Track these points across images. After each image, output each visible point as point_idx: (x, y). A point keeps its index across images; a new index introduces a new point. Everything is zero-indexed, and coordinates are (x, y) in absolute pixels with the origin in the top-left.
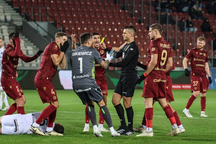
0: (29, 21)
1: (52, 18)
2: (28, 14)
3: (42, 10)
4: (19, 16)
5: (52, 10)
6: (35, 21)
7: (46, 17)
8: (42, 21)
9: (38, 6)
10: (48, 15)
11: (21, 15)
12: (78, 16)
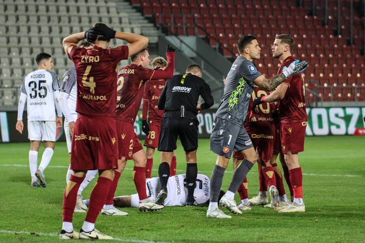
0: (167, 35)
1: (203, 30)
2: (167, 24)
3: (187, 18)
4: (152, 28)
5: (202, 18)
6: (176, 35)
7: (194, 29)
8: (187, 35)
9: (181, 12)
10: (196, 25)
11: (155, 26)
12: (242, 25)
